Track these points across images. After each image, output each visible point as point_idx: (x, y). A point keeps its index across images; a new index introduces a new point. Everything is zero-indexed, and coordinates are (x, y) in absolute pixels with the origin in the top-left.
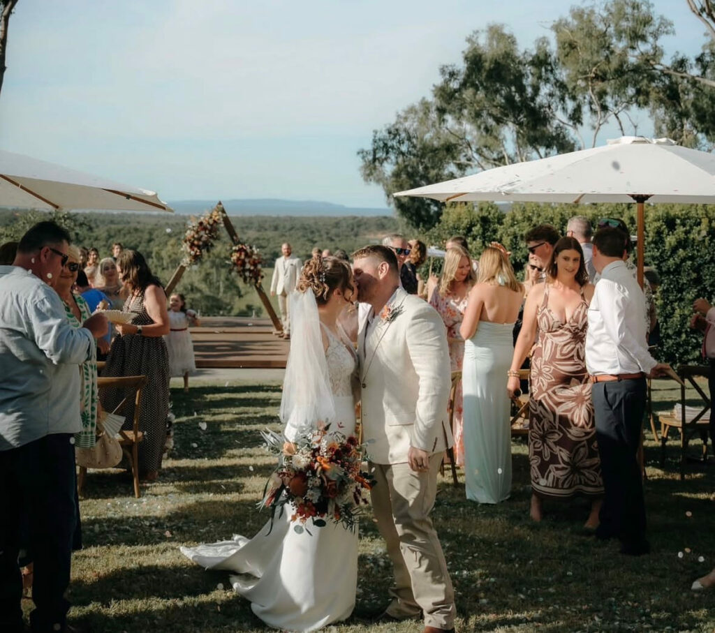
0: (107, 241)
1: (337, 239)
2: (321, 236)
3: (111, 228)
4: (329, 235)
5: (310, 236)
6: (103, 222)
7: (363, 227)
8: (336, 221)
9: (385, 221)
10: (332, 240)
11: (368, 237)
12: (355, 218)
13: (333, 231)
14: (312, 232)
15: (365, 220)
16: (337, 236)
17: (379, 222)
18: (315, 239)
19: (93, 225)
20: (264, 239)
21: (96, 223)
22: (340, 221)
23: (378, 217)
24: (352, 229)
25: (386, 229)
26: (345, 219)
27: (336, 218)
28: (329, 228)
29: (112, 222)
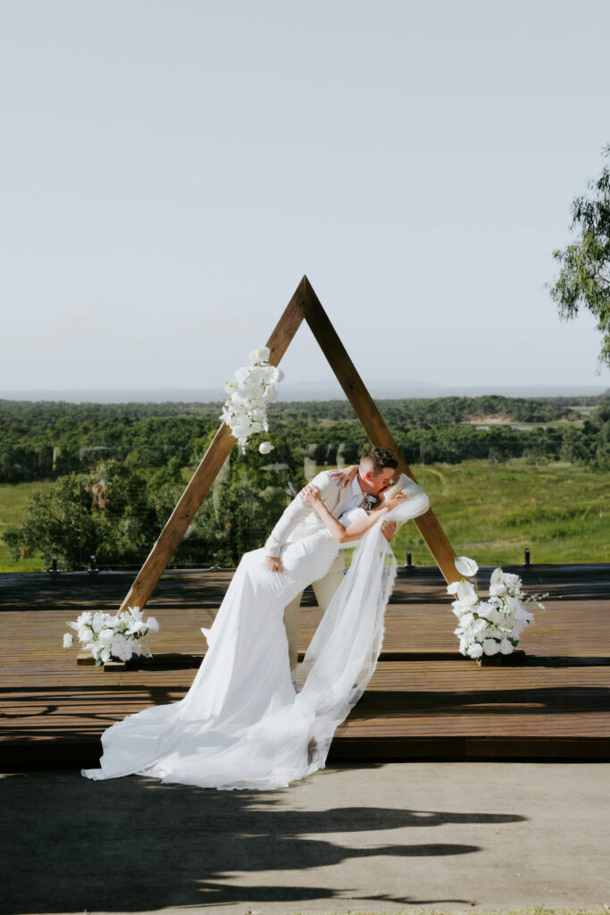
0: (149, 437)
1: (433, 427)
2: (414, 423)
3: (153, 421)
4: (424, 422)
5: (400, 424)
6: (145, 414)
7: (466, 411)
8: (432, 403)
9: (495, 402)
10: (428, 428)
11: (472, 422)
12: (456, 399)
13: (429, 417)
14: (403, 419)
15: (469, 402)
16: (435, 422)
17: (486, 404)
18: (406, 427)
19: (132, 418)
20: (342, 429)
21: (136, 415)
22: (437, 403)
23: (484, 397)
24: (453, 414)
25: (496, 412)
26: (443, 400)
27: (432, 400)
28: (423, 412)
29: (155, 414)
